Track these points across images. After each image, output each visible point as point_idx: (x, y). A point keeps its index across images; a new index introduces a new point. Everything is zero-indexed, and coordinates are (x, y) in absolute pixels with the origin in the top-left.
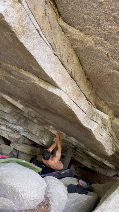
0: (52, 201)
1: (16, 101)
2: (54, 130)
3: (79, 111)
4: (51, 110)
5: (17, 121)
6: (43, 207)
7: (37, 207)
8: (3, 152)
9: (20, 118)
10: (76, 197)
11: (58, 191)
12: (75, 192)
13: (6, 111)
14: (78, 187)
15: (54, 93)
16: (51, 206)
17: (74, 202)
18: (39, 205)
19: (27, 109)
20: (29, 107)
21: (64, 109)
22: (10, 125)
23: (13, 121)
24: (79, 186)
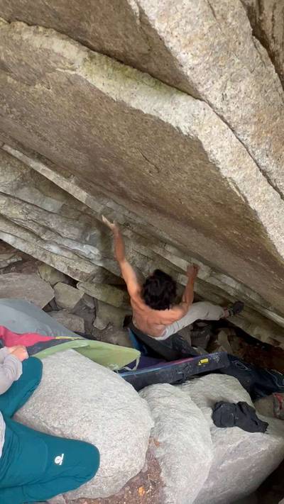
0: (169, 474)
1: (68, 177)
2: (179, 257)
3: (276, 209)
4: (164, 207)
5: (83, 233)
6: (141, 490)
7: (123, 488)
8: (62, 301)
9: (88, 227)
10: (237, 441)
11: (186, 437)
12: (235, 424)
13: (49, 207)
14: (242, 410)
15: (164, 118)
16: (165, 489)
17: (231, 455)
18: (129, 484)
19: (99, 202)
20: (105, 196)
21: (211, 200)
22: (66, 243)
23: (72, 232)
24: (244, 408)
